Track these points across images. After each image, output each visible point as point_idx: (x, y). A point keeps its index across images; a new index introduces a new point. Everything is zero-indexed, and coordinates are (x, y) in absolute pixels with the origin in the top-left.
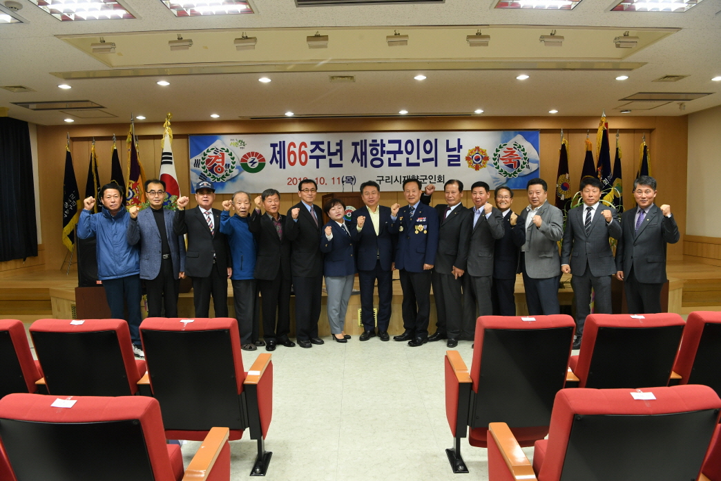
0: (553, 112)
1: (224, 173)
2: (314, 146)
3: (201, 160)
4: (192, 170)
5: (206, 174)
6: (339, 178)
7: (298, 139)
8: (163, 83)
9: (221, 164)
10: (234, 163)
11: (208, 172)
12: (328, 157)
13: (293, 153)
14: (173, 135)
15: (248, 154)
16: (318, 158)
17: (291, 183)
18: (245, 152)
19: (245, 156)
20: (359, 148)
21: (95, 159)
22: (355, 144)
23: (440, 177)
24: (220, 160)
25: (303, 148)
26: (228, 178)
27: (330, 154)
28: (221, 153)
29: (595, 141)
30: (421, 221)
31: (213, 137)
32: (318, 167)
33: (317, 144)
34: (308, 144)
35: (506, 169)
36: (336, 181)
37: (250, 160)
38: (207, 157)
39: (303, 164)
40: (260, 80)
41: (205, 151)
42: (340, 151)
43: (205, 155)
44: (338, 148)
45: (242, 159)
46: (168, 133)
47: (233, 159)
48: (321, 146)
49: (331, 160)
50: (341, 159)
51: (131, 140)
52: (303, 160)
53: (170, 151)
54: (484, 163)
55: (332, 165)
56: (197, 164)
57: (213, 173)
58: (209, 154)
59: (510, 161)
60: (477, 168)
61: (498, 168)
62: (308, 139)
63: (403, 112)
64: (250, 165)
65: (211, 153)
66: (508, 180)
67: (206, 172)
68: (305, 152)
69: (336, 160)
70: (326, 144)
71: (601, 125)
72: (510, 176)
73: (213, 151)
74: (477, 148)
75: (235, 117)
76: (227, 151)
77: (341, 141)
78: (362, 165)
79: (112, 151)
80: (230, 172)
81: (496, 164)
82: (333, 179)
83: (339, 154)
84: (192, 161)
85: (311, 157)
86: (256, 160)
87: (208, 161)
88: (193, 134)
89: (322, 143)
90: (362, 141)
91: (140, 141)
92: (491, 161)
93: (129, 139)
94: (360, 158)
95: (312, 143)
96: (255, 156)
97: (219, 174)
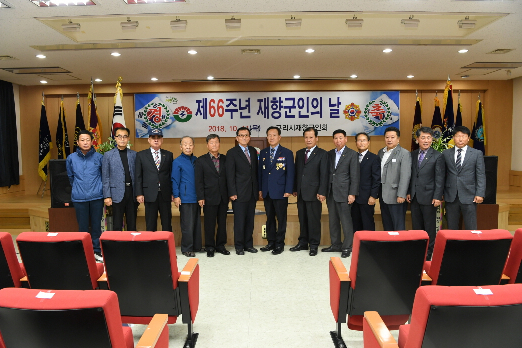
0: (411, 77)
1: (161, 123)
2: (229, 102)
3: (144, 113)
4: (137, 120)
5: (147, 123)
7: (217, 97)
8: (116, 54)
9: (158, 116)
10: (168, 115)
11: (149, 122)
12: (240, 111)
13: (214, 107)
14: (123, 94)
15: (180, 108)
16: (232, 111)
17: (212, 130)
18: (177, 107)
19: (177, 110)
20: (263, 104)
21: (64, 111)
22: (260, 101)
23: (324, 126)
24: (158, 113)
25: (221, 104)
26: (164, 126)
27: (241, 108)
28: (159, 107)
29: (443, 100)
30: (281, 160)
31: (153, 95)
32: (232, 118)
33: (231, 101)
34: (225, 101)
35: (374, 120)
37: (181, 112)
38: (148, 111)
39: (221, 116)
40: (189, 52)
41: (147, 106)
42: (249, 106)
43: (147, 109)
44: (248, 104)
45: (175, 112)
46: (119, 92)
47: (168, 112)
48: (234, 103)
49: (242, 113)
50: (250, 112)
51: (91, 97)
52: (221, 113)
53: (121, 106)
54: (358, 116)
55: (242, 117)
56: (141, 115)
57: (153, 122)
58: (150, 108)
59: (378, 115)
60: (352, 120)
61: (368, 119)
62: (225, 97)
63: (297, 77)
64: (180, 116)
65: (152, 108)
66: (376, 128)
67: (147, 122)
68: (222, 107)
69: (246, 113)
70: (238, 101)
71: (447, 87)
72: (377, 125)
73: (153, 106)
74: (353, 104)
75: (170, 80)
76: (164, 106)
77: (250, 99)
78: (265, 117)
79: (76, 106)
80: (166, 122)
81: (366, 116)
83: (248, 108)
84: (137, 113)
85: (227, 111)
86: (186, 113)
87: (149, 113)
88: (137, 93)
89: (235, 100)
90: (265, 99)
91: (98, 98)
92: (363, 114)
93: (90, 97)
94: (264, 112)
95: (228, 100)
96: (185, 110)
97: (157, 123)
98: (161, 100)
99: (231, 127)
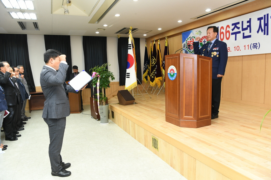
2: (234, 26)
3: (186, 44)
5: (187, 51)
6: (248, 46)
7: (225, 24)
11: (188, 49)
12: (242, 32)
13: (223, 33)
15: (203, 37)
16: (236, 33)
19: (201, 39)
20: (262, 21)
24: (192, 43)
25: (228, 29)
27: (243, 29)
28: (192, 39)
30: (216, 49)
31: (189, 31)
32: (236, 40)
33: (235, 25)
34: (230, 25)
36: (247, 47)
37: (203, 41)
38: (187, 42)
39: (228, 39)
41: (187, 39)
42: (249, 26)
43: (187, 41)
44: (248, 24)
45: (200, 41)
48: (238, 25)
49: (244, 34)
50: (250, 32)
52: (228, 37)
55: (244, 37)
57: (190, 49)
58: (188, 40)
62: (231, 22)
64: (203, 43)
65: (189, 40)
67: (187, 49)
68: (229, 32)
69: (247, 33)
70: (241, 23)
73: (190, 39)
76: (195, 38)
77: (250, 19)
78: (265, 34)
82: (245, 46)
83: (249, 28)
84: (183, 45)
85: (232, 34)
86: (206, 40)
87: (188, 44)
88: (183, 32)
89: (238, 23)
90: (265, 16)
94: (263, 28)
95: (233, 25)
96: (205, 38)
97: (192, 50)
98: (193, 34)
99: (235, 47)
